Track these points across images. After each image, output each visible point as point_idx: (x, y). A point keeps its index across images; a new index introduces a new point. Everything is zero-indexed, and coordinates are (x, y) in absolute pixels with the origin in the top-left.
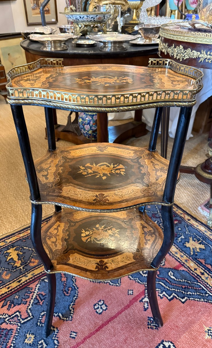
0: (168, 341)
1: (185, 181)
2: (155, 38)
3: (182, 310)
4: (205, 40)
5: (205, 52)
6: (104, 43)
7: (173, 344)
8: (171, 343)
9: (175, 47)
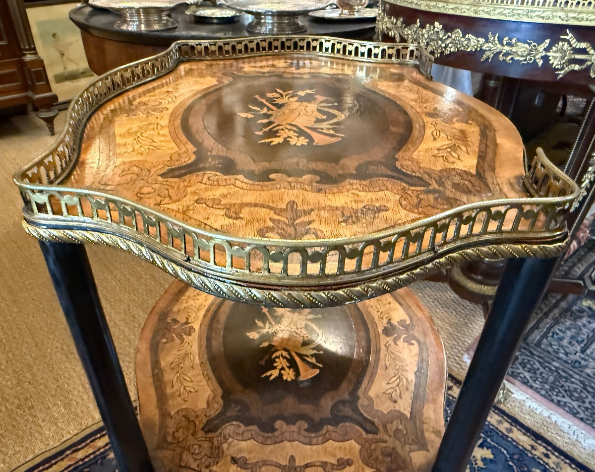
1: (429, 296)
2: (360, 7)
4: (499, 11)
5: (496, 38)
6: (257, 15)
9: (422, 26)
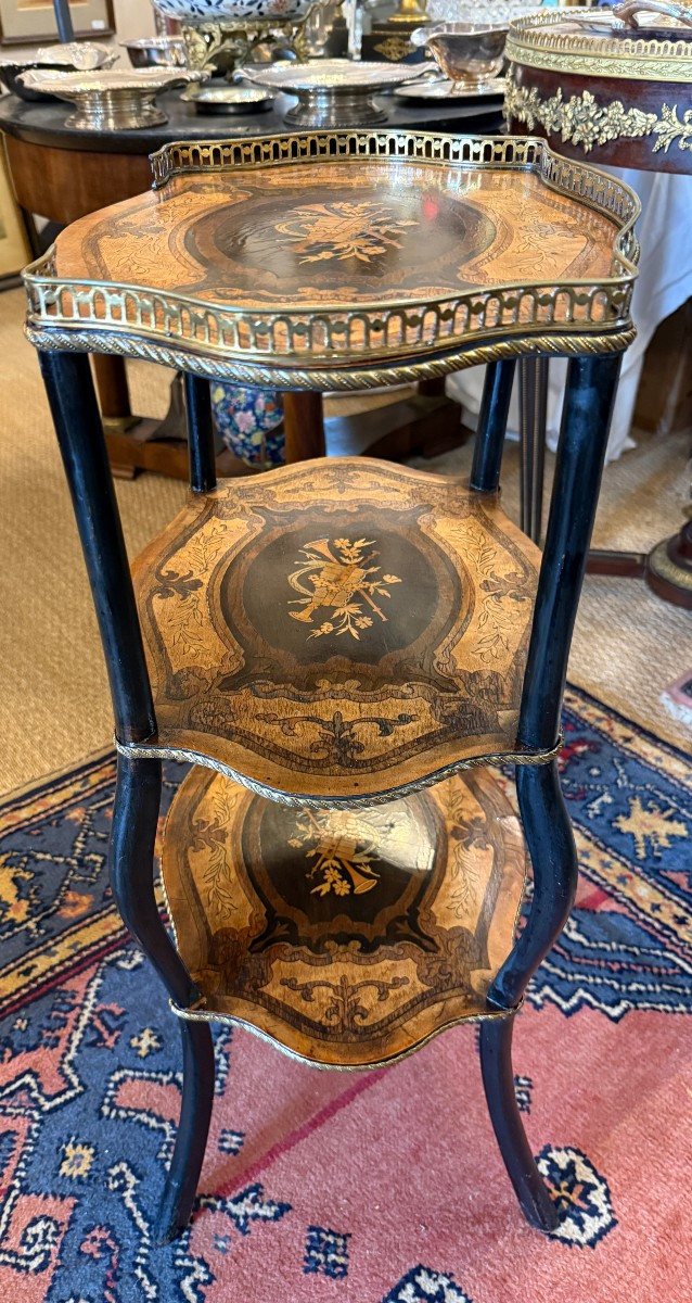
0: (566, 1149)
2: (487, 75)
3: (613, 1043)
4: (674, 67)
5: (673, 113)
6: (303, 94)
7: (584, 1156)
8: (578, 1152)
9: (565, 100)
